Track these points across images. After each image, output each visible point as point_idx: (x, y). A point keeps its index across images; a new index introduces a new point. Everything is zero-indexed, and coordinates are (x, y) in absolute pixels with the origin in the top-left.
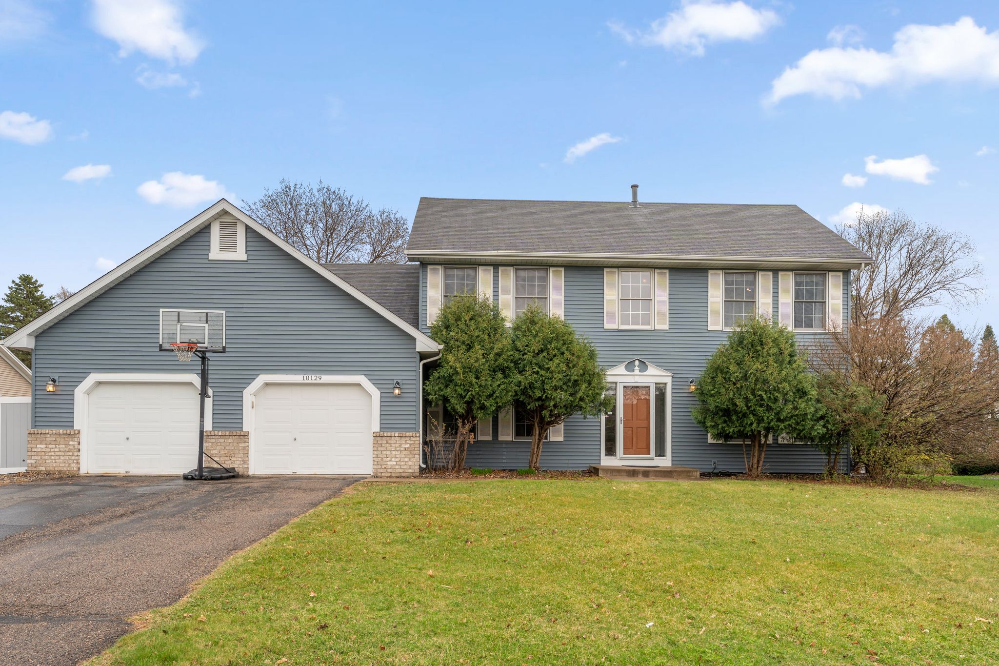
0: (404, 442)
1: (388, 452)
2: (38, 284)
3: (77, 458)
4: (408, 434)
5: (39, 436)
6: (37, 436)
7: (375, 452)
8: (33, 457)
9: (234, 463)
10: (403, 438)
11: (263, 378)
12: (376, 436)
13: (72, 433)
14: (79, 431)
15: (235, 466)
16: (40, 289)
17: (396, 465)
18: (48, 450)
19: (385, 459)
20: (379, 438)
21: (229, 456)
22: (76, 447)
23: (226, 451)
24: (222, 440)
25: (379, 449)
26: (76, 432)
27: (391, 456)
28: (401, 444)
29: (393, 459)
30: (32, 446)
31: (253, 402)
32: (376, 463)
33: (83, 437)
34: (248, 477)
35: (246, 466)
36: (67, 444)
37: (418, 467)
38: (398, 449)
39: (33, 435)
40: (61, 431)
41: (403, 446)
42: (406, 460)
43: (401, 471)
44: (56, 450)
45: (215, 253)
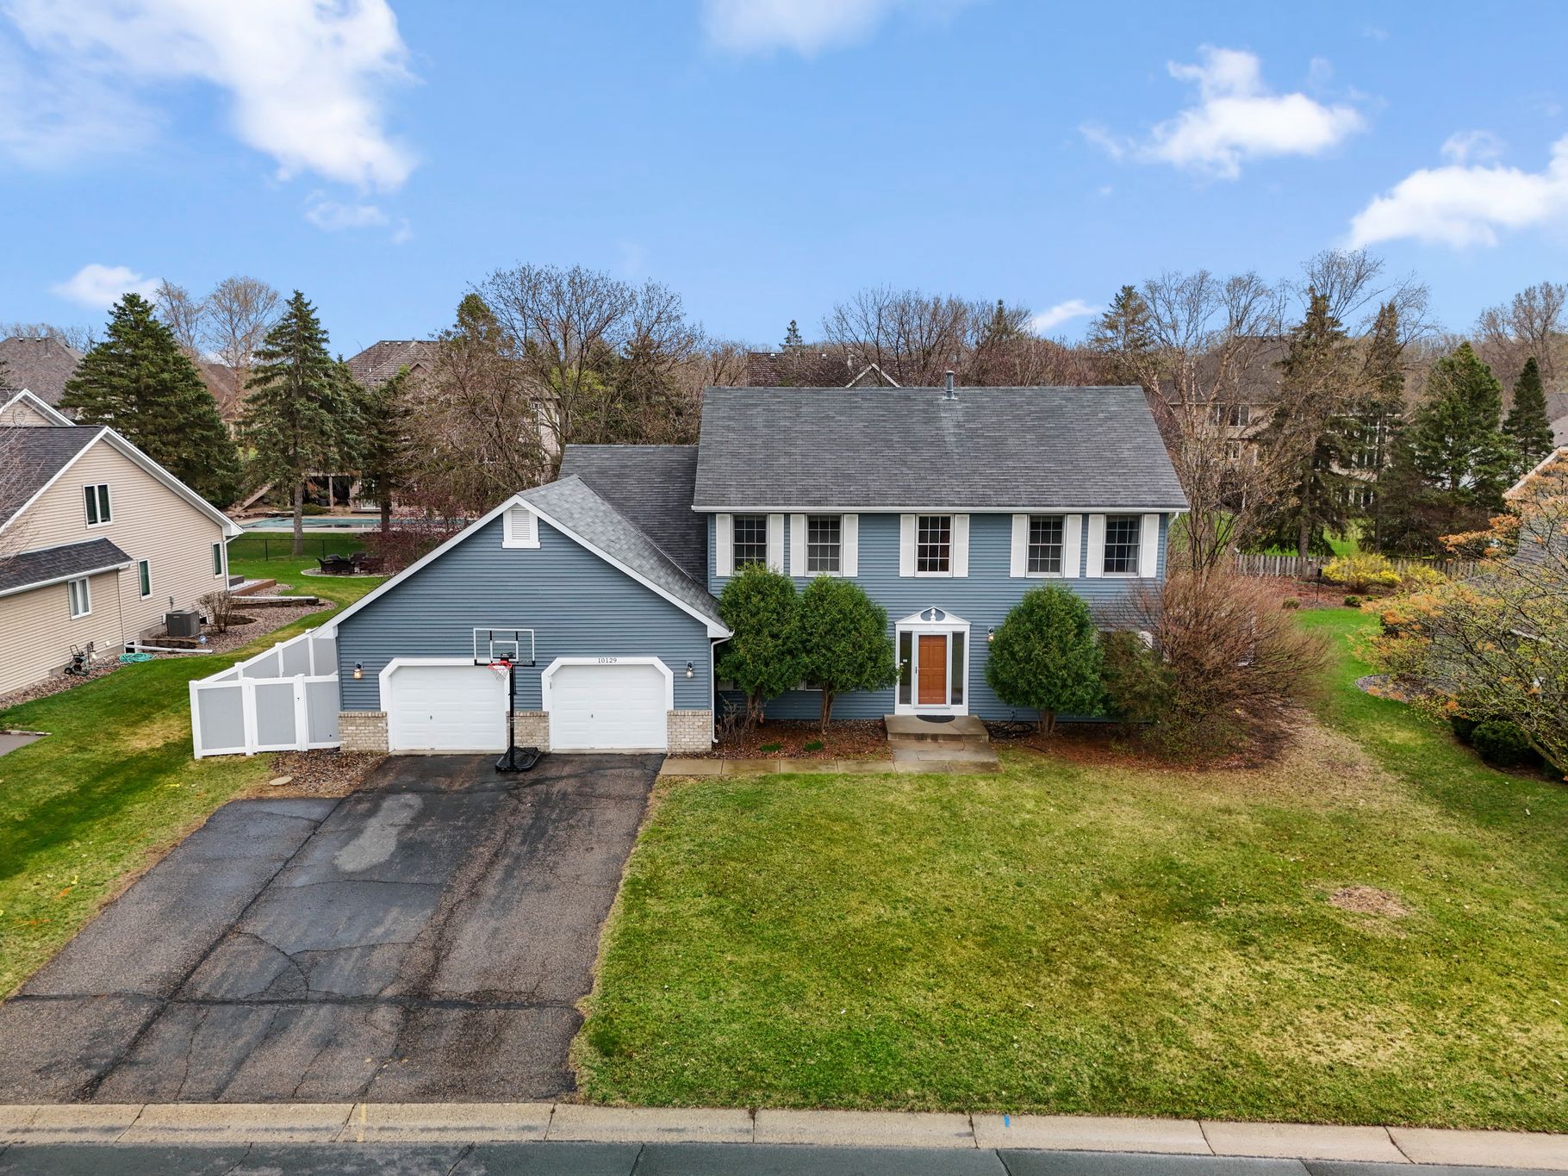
0: (697, 720)
1: (682, 731)
3: (386, 738)
4: (701, 712)
5: (349, 718)
6: (346, 718)
7: (670, 731)
8: (344, 739)
9: (537, 744)
10: (695, 716)
11: (562, 662)
12: (670, 714)
13: (380, 715)
17: (690, 743)
18: (358, 732)
19: (679, 737)
20: (673, 717)
21: (531, 735)
22: (385, 728)
23: (527, 731)
24: (521, 721)
25: (674, 727)
26: (384, 715)
27: (685, 734)
28: (694, 722)
29: (687, 737)
30: (343, 728)
31: (551, 684)
32: (670, 740)
33: (390, 719)
34: (550, 754)
35: (547, 745)
36: (375, 726)
37: (711, 743)
38: (691, 727)
39: (342, 717)
40: (369, 714)
41: (696, 724)
42: (700, 736)
43: (694, 747)
44: (366, 731)
45: (510, 542)
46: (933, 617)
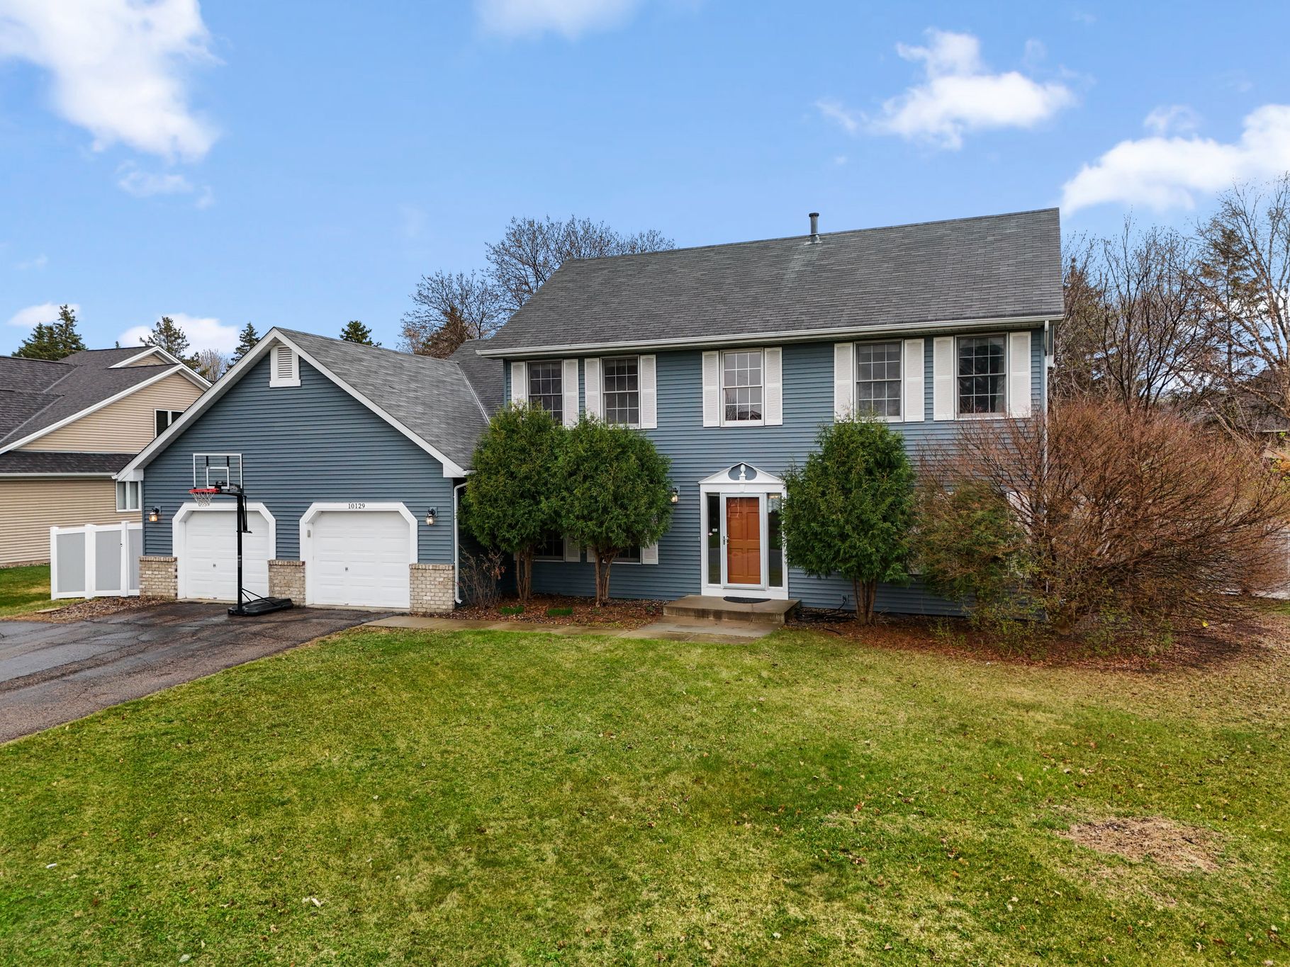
0: (438, 576)
2: (365, 330)
3: (175, 585)
4: (441, 567)
5: (148, 563)
6: (146, 563)
7: (412, 586)
8: (143, 583)
9: (293, 595)
10: (437, 572)
11: (316, 507)
12: (413, 568)
13: (172, 560)
14: (176, 559)
15: (293, 597)
16: (368, 334)
17: (431, 600)
19: (421, 594)
20: (415, 571)
21: (289, 586)
22: (174, 574)
23: (286, 581)
24: (282, 570)
25: (415, 582)
27: (427, 591)
28: (435, 578)
29: (428, 594)
30: (142, 572)
31: (308, 532)
32: (413, 598)
33: (179, 565)
34: (302, 609)
35: (302, 597)
36: (167, 571)
37: (454, 603)
38: (433, 583)
39: (143, 562)
40: (162, 559)
41: (437, 580)
42: (440, 595)
43: (436, 607)
44: (160, 576)
45: (276, 381)
46: (743, 474)
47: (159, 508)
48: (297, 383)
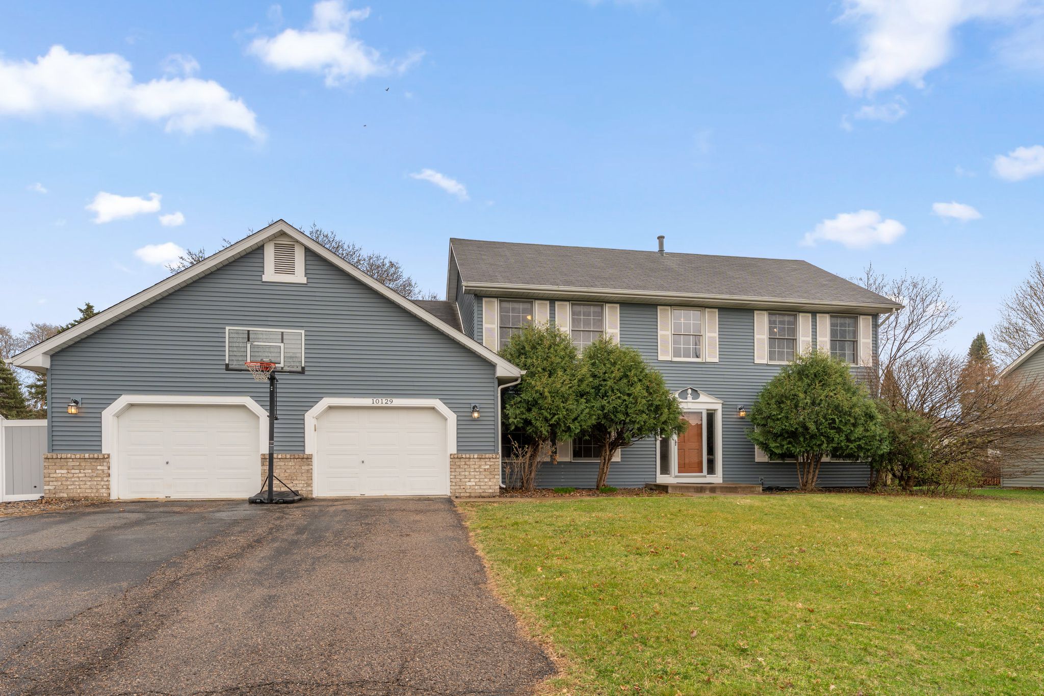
0: (483, 463)
1: (467, 473)
3: (107, 483)
4: (487, 456)
5: (59, 460)
6: (56, 461)
7: (453, 474)
8: (51, 483)
9: (298, 486)
10: (482, 460)
12: (452, 457)
13: (101, 457)
14: (109, 455)
15: (298, 489)
17: (476, 485)
18: (70, 475)
19: (464, 480)
20: (457, 460)
21: (291, 479)
22: (106, 471)
23: (287, 475)
24: (282, 464)
25: (457, 470)
26: (106, 456)
27: (471, 477)
28: (480, 466)
29: (472, 480)
30: (49, 471)
31: (315, 425)
33: (113, 462)
34: (312, 499)
35: (310, 489)
36: (94, 469)
37: (498, 487)
38: (477, 470)
39: (50, 460)
40: (87, 456)
41: (482, 467)
42: (486, 480)
43: (481, 491)
44: (80, 475)
45: (270, 274)
47: (79, 399)
48: (304, 281)
